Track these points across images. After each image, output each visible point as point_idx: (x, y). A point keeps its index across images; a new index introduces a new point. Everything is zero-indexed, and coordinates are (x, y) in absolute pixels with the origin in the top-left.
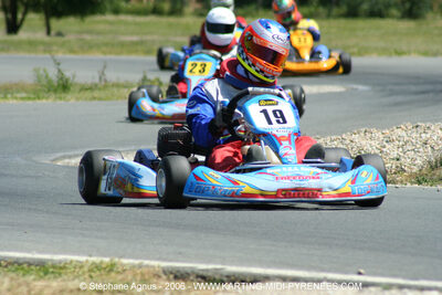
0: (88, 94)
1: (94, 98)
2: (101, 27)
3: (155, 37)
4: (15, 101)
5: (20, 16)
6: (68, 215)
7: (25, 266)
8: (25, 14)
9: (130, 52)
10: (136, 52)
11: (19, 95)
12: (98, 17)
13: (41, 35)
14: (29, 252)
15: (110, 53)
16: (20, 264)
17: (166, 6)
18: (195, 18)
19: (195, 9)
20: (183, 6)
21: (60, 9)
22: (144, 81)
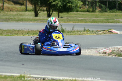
0: (69, 33)
1: (71, 35)
2: (73, 15)
3: (88, 18)
5: (51, 13)
9: (81, 22)
10: (83, 22)
12: (72, 13)
15: (75, 22)
17: (91, 10)
18: (99, 13)
19: (99, 10)
20: (95, 9)
21: (62, 10)
22: (85, 30)
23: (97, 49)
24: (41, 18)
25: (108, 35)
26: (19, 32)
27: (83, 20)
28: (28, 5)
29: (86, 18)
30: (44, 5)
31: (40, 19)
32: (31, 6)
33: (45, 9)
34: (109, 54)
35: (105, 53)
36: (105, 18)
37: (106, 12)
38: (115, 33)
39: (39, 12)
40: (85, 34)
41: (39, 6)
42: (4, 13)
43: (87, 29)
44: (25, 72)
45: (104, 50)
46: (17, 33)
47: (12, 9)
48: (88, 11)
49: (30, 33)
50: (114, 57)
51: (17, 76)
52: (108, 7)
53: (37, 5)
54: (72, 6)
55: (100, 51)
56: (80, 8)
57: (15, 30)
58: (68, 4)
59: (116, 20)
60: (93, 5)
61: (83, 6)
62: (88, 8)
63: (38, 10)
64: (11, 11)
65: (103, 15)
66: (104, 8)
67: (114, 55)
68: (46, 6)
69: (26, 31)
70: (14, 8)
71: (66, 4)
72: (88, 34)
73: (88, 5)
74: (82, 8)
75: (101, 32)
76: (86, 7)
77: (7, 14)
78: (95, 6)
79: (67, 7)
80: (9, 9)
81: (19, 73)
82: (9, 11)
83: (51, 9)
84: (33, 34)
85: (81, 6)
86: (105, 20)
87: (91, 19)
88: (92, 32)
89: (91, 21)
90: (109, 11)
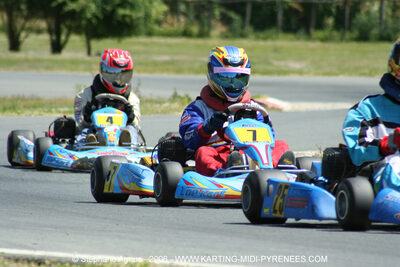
2: (135, 48)
3: (183, 58)
5: (63, 38)
6: (106, 218)
7: (67, 265)
8: (68, 35)
9: (163, 71)
10: (168, 70)
11: (61, 110)
12: (133, 40)
13: (82, 55)
14: (71, 251)
15: (145, 71)
16: (62, 263)
17: (195, 29)
18: (221, 41)
19: (222, 33)
20: (209, 29)
21: (100, 31)
22: (175, 97)
24: (31, 55)
27: (168, 63)
30: (41, 14)
31: (26, 61)
33: (43, 24)
38: (274, 109)
39: (23, 35)
41: (22, 16)
43: (181, 93)
48: (186, 34)
52: (251, 23)
53: (15, 13)
54: (134, 18)
56: (159, 22)
58: (121, 12)
59: (276, 63)
60: (202, 16)
61: (169, 17)
63: (19, 27)
66: (237, 26)
68: (45, 17)
71: (113, 11)
73: (185, 14)
74: (165, 25)
76: (179, 20)
78: (209, 18)
79: (118, 22)
83: (62, 26)
85: (161, 17)
87: (195, 62)
89: (196, 66)
90: (252, 36)
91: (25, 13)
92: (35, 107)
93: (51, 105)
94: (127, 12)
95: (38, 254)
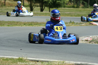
3: (73, 13)
4: (42, 26)
5: (43, 8)
6: (53, 51)
9: (67, 16)
10: (69, 16)
11: (43, 25)
12: (60, 8)
13: (48, 12)
14: (45, 59)
15: (63, 16)
17: (76, 6)
18: (82, 9)
19: (82, 7)
20: (79, 6)
21: (52, 6)
22: (71, 22)
23: (80, 37)
24: (36, 12)
25: (89, 26)
26: (18, 23)
27: (69, 14)
28: (25, 2)
29: (72, 13)
30: (38, 2)
32: (28, 2)
33: (39, 4)
34: (90, 42)
35: (87, 41)
36: (86, 13)
37: (87, 7)
38: (95, 25)
39: (34, 7)
40: (71, 25)
41: (34, 3)
42: (6, 8)
43: (72, 21)
44: (23, 55)
45: (86, 38)
46: (16, 24)
47: (12, 5)
48: (73, 7)
49: (26, 24)
50: (94, 44)
51: (16, 59)
52: (89, 4)
53: (32, 2)
54: (61, 3)
55: (83, 39)
56: (67, 4)
57: (14, 22)
58: (58, 1)
60: (78, 2)
61: (69, 3)
62: (73, 4)
63: (33, 5)
64: (11, 6)
65: (85, 11)
66: (86, 5)
67: (94, 42)
68: (39, 3)
69: (23, 23)
70: (14, 4)
71: (56, 1)
72: (74, 26)
73: (73, 2)
74: (68, 5)
75: (84, 24)
76: (72, 4)
77: (8, 9)
78: (79, 3)
79: (57, 4)
80: (9, 5)
81: (18, 56)
82: (10, 6)
83: (43, 5)
84: (29, 25)
85: (67, 3)
86: (87, 14)
87: (76, 13)
88: (77, 23)
89: (76, 15)
90: (90, 7)
91: (34, 2)
92: (36, 24)
93: (40, 24)
94: (59, 2)
95: (37, 59)
